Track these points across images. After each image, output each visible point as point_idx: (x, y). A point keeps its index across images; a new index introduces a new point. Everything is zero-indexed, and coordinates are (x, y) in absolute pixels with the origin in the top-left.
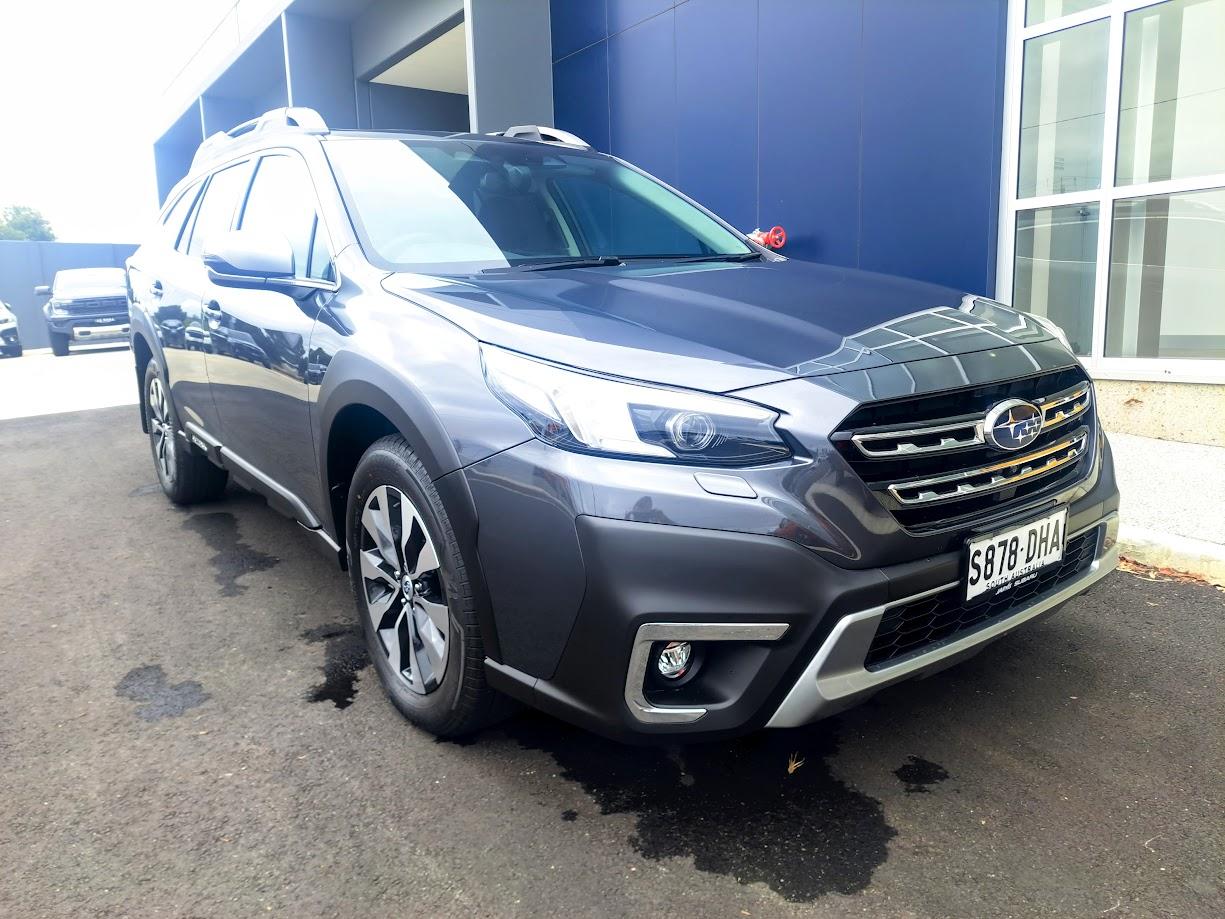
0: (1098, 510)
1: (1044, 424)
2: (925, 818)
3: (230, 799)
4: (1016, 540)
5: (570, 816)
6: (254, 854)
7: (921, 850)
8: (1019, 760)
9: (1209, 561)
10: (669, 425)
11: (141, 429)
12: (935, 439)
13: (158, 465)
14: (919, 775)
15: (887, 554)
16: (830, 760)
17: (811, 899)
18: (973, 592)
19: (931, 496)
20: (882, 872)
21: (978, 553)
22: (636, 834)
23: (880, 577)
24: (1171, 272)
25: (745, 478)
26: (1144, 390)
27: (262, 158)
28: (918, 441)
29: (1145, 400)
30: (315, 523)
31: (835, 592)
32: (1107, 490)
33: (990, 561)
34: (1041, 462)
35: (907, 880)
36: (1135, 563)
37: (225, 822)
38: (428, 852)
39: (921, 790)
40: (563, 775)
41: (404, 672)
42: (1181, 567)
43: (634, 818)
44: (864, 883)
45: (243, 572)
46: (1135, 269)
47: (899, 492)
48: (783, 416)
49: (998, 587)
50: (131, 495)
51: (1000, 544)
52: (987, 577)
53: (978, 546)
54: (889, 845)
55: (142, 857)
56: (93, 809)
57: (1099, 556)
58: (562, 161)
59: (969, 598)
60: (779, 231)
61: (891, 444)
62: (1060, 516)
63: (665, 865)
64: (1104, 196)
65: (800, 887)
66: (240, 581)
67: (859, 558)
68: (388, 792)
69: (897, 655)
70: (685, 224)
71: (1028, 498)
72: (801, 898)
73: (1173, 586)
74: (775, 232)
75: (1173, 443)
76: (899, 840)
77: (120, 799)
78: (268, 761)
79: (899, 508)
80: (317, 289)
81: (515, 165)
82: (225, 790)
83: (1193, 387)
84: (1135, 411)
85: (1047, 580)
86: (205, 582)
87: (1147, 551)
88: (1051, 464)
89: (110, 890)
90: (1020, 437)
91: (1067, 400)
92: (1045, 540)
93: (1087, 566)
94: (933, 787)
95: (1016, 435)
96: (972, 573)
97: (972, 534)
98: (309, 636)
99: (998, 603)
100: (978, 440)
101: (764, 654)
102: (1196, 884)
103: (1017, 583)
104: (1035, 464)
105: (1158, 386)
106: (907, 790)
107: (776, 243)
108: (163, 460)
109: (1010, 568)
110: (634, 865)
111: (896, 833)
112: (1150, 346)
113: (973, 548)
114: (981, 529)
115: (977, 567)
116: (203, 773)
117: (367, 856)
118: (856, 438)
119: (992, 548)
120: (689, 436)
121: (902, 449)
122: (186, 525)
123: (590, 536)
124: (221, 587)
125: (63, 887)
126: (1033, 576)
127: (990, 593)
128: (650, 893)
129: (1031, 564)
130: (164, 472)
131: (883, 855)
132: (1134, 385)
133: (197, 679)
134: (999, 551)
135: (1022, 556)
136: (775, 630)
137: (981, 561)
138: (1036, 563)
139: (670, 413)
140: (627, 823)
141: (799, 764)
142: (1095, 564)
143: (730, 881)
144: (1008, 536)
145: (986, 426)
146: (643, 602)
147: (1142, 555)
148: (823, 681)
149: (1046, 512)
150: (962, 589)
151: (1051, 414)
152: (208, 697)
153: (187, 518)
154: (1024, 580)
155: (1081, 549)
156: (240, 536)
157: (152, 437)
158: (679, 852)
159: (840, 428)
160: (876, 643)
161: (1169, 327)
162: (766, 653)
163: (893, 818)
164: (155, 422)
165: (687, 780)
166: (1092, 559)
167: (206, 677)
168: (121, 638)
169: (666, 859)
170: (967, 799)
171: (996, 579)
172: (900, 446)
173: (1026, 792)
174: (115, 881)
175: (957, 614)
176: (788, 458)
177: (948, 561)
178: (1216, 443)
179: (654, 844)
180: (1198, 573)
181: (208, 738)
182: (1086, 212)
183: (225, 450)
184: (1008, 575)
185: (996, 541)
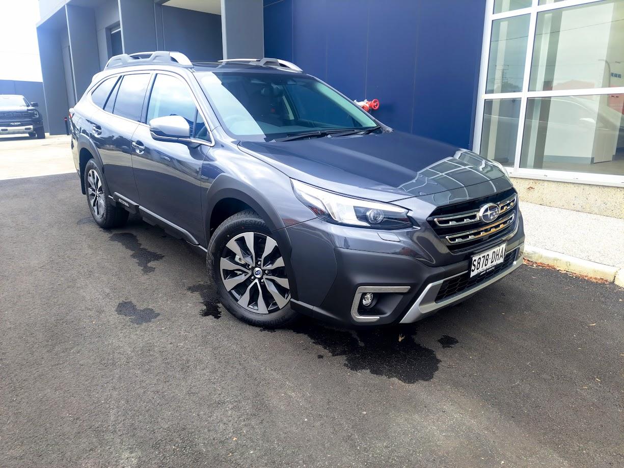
0: (517, 242)
1: (500, 212)
2: (451, 356)
3: (186, 353)
4: (488, 255)
5: (320, 357)
6: (205, 371)
7: (450, 367)
8: (484, 336)
9: (557, 260)
10: (368, 214)
11: (81, 191)
12: (462, 219)
13: (92, 210)
14: (448, 342)
15: (445, 261)
16: (414, 337)
17: (413, 383)
18: (473, 274)
19: (460, 240)
20: (436, 374)
21: (475, 260)
22: (347, 363)
23: (442, 270)
24: (551, 124)
25: (396, 234)
26: (536, 183)
27: (157, 74)
28: (457, 220)
29: (536, 187)
30: (197, 243)
31: (426, 275)
32: (521, 235)
33: (479, 263)
34: (498, 226)
35: (446, 376)
36: (528, 260)
37: (188, 361)
38: (272, 370)
39: (449, 347)
40: (314, 343)
41: (249, 306)
42: (546, 262)
43: (344, 357)
44: (431, 377)
45: (150, 261)
46: (535, 123)
47: (449, 239)
48: (410, 211)
49: (481, 272)
50: (78, 223)
51: (483, 257)
52: (478, 269)
53: (475, 258)
54: (438, 365)
55: (161, 373)
56: (132, 358)
57: (516, 260)
58: (295, 81)
59: (471, 277)
60: (376, 101)
61: (447, 222)
62: (504, 246)
63: (360, 372)
64: (524, 95)
65: (410, 379)
66: (149, 265)
67: (435, 263)
68: (248, 349)
69: (445, 297)
70: (346, 110)
71: (494, 240)
72: (410, 382)
73: (543, 270)
74: (375, 102)
75: (546, 207)
76: (442, 364)
77: (141, 354)
78: (195, 339)
79: (450, 245)
80: (202, 144)
81: (276, 85)
82: (183, 350)
83: (556, 183)
84: (531, 192)
85: (498, 269)
86: (133, 265)
87: (533, 256)
88: (502, 226)
89: (155, 384)
90: (492, 217)
91: (508, 202)
92: (498, 255)
93: (512, 263)
94: (453, 346)
95: (490, 217)
96: (473, 268)
97: (473, 254)
98: (192, 289)
99: (480, 278)
100: (478, 218)
101: (400, 298)
102: (544, 376)
103: (488, 271)
104: (496, 227)
105: (541, 182)
106: (443, 347)
107: (375, 107)
108: (95, 208)
109: (486, 265)
110: (349, 372)
111: (441, 361)
112: (539, 163)
113: (474, 259)
114: (476, 252)
115: (474, 265)
116: (171, 344)
117: (249, 371)
118: (435, 220)
119: (480, 258)
120: (375, 218)
121: (451, 223)
122: (112, 239)
123: (339, 255)
124: (142, 268)
125: (135, 384)
126: (493, 268)
127: (478, 275)
128: (357, 381)
129: (493, 264)
130: (96, 213)
131: (437, 369)
132: (531, 181)
133: (150, 307)
134: (482, 259)
135: (490, 261)
136: (405, 289)
137: (476, 263)
138: (495, 263)
139: (368, 209)
140: (342, 359)
141: (403, 338)
142: (515, 263)
143: (384, 378)
144: (485, 254)
145: (480, 214)
146: (359, 279)
147: (530, 257)
148: (421, 307)
149: (499, 245)
150: (469, 274)
151: (502, 208)
152: (158, 314)
153: (111, 235)
154: (490, 270)
155: (510, 257)
156: (140, 244)
157: (88, 196)
158: (364, 368)
159: (431, 216)
160: (439, 293)
161: (548, 152)
162: (402, 296)
163: (439, 357)
164: (90, 189)
165: (362, 344)
166: (513, 261)
167: (154, 307)
168: (107, 291)
169: (360, 371)
170: (465, 350)
171: (481, 269)
172: (450, 222)
173: (486, 347)
174: (155, 381)
175: (467, 282)
176: (411, 227)
177: (464, 263)
178: (564, 207)
179: (354, 365)
180: (553, 265)
181: (166, 331)
182: (515, 102)
183: (141, 207)
184: (485, 268)
185: (481, 256)
